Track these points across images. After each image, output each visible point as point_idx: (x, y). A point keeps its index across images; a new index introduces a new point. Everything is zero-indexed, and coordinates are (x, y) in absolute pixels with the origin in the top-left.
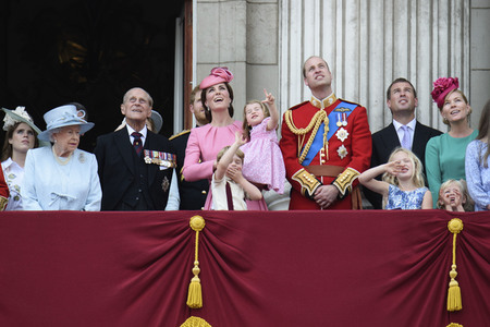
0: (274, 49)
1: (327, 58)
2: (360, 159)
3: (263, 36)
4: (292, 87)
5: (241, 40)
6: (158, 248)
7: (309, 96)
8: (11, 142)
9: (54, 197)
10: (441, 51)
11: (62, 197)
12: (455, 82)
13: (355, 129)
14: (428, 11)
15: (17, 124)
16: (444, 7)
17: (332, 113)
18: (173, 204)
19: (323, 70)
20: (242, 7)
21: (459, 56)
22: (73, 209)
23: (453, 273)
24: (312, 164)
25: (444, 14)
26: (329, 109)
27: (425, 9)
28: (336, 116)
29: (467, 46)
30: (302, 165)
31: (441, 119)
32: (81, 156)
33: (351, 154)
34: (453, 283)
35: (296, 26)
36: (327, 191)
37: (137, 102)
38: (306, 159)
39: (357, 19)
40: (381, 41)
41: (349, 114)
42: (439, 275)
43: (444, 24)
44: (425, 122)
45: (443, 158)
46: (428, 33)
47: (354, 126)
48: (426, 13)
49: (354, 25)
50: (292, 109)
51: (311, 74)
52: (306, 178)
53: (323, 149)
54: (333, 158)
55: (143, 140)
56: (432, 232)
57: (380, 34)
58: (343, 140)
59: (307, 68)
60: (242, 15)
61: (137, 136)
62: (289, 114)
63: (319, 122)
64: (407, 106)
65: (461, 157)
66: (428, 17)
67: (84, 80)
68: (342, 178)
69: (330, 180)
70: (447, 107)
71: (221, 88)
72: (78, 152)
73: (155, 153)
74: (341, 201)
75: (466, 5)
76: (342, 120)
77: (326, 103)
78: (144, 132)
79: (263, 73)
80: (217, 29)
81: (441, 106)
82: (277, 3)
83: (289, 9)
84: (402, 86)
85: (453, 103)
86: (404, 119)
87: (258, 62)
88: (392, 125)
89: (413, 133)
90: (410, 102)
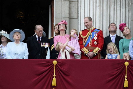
0: (77, 14)
2: (100, 45)
3: (73, 10)
4: (81, 25)
5: (67, 11)
6: (44, 69)
10: (123, 15)
14: (120, 4)
16: (124, 3)
17: (93, 32)
20: (68, 2)
21: (128, 16)
23: (126, 77)
24: (87, 46)
25: (124, 5)
26: (92, 31)
27: (118, 3)
28: (94, 33)
29: (130, 14)
30: (84, 47)
33: (98, 43)
34: (126, 79)
35: (83, 8)
36: (91, 54)
38: (85, 45)
39: (100, 6)
40: (106, 12)
41: (97, 32)
42: (122, 78)
43: (124, 7)
44: (118, 35)
45: (124, 45)
46: (119, 10)
47: (99, 36)
48: (119, 4)
49: (99, 8)
52: (85, 50)
53: (90, 42)
54: (93, 45)
56: (120, 65)
57: (106, 10)
58: (96, 40)
60: (68, 5)
62: (81, 32)
63: (89, 35)
66: (119, 6)
67: (24, 22)
68: (95, 50)
69: (92, 51)
70: (124, 31)
73: (44, 43)
74: (95, 56)
75: (130, 2)
76: (96, 34)
77: (91, 29)
79: (74, 21)
80: (61, 9)
82: (78, 1)
83: (81, 3)
87: (72, 18)
88: (109, 36)
89: (115, 38)
90: (115, 29)
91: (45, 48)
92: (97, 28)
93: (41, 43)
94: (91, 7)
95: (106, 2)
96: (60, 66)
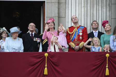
0: (65, 14)
1: (77, 16)
2: (85, 40)
3: (62, 11)
4: (69, 23)
5: (57, 11)
7: (73, 25)
8: (2, 36)
9: (12, 49)
10: (104, 14)
11: (14, 49)
12: (107, 22)
13: (84, 32)
14: (101, 5)
15: (3, 31)
16: (105, 4)
17: (78, 29)
18: (40, 50)
19: (76, 18)
20: (57, 4)
21: (108, 15)
22: (17, 52)
23: (107, 66)
24: (74, 41)
26: (78, 28)
28: (79, 29)
29: (110, 13)
30: (71, 41)
31: (104, 30)
32: (19, 39)
33: (83, 38)
34: (107, 69)
35: (70, 8)
36: (77, 47)
37: (32, 26)
38: (72, 40)
39: (84, 7)
40: (90, 12)
41: (82, 29)
42: (104, 67)
43: (105, 8)
45: (105, 40)
46: (101, 10)
49: (83, 8)
50: (69, 28)
51: (73, 20)
52: (72, 44)
53: (76, 37)
54: (79, 39)
55: (33, 35)
56: (102, 57)
57: (90, 10)
58: (81, 35)
59: (73, 18)
60: (57, 6)
61: (32, 34)
62: (68, 29)
63: (75, 31)
64: (96, 27)
65: (109, 40)
66: (101, 6)
67: (19, 21)
68: (81, 44)
69: (78, 45)
70: (105, 27)
71: (52, 23)
72: (18, 38)
73: (36, 38)
75: (110, 3)
76: (81, 30)
77: (77, 26)
78: (33, 33)
79: (62, 20)
80: (51, 9)
81: (104, 27)
82: (65, 3)
84: (95, 22)
85: (107, 27)
86: (95, 30)
87: (61, 17)
88: (93, 32)
89: (97, 34)
90: (97, 26)
91: (38, 42)
92: (82, 25)
93: (34, 38)
94: (77, 7)
95: (90, 3)
96: (51, 57)
